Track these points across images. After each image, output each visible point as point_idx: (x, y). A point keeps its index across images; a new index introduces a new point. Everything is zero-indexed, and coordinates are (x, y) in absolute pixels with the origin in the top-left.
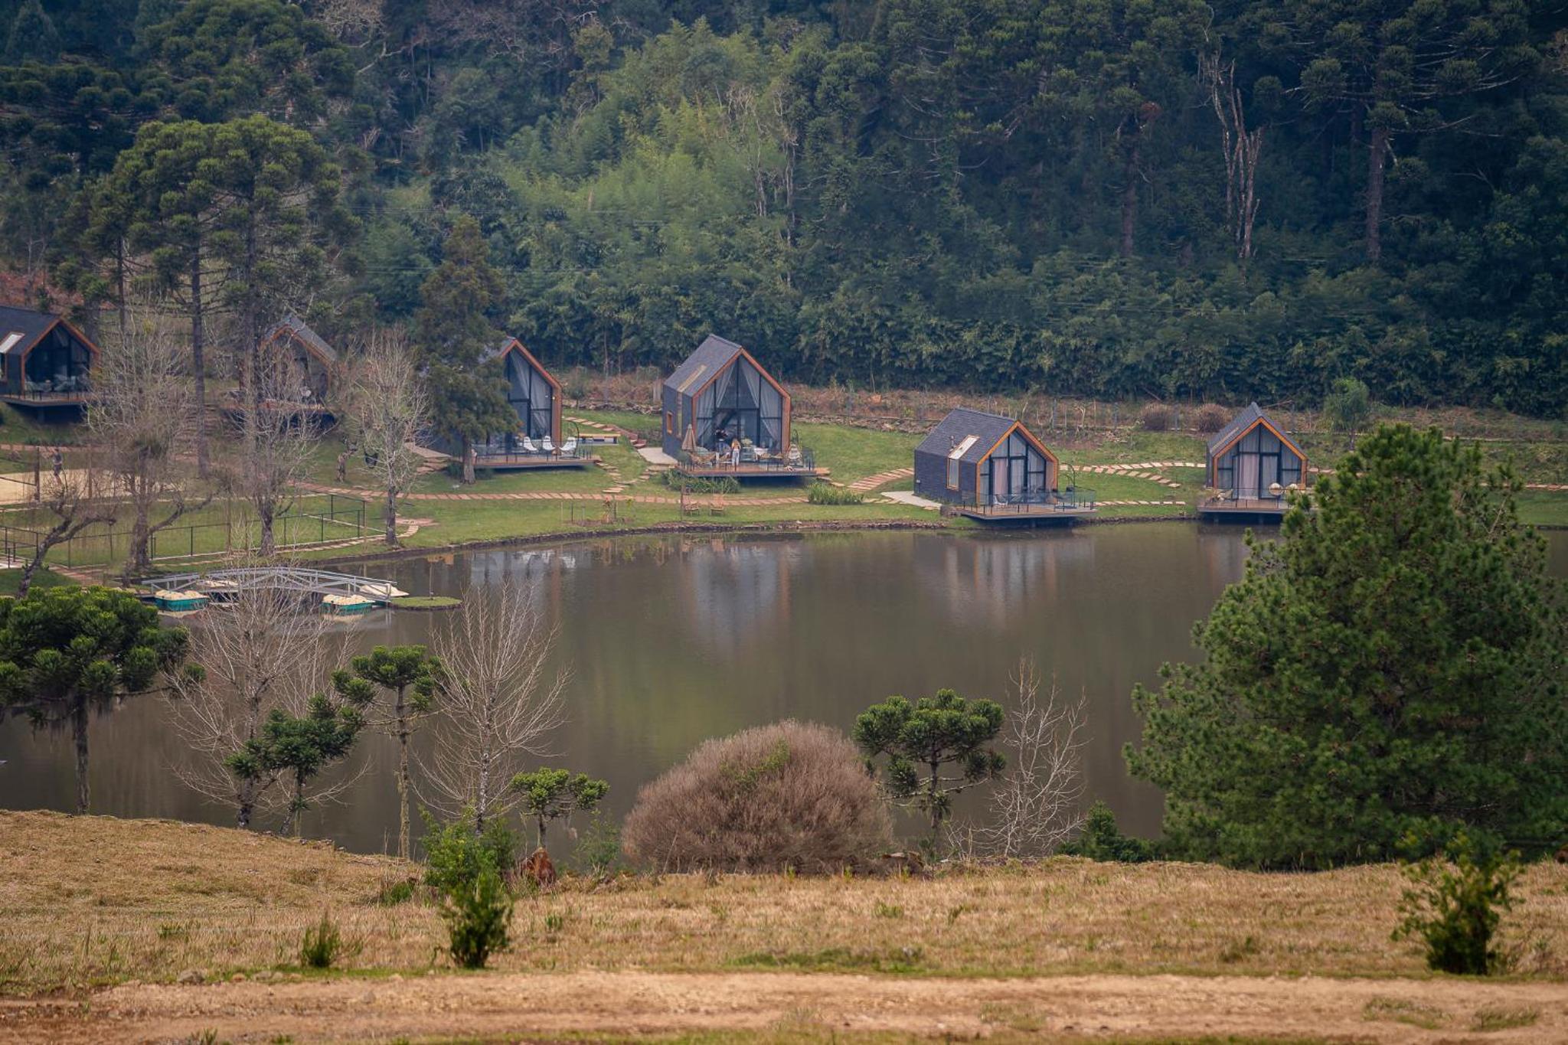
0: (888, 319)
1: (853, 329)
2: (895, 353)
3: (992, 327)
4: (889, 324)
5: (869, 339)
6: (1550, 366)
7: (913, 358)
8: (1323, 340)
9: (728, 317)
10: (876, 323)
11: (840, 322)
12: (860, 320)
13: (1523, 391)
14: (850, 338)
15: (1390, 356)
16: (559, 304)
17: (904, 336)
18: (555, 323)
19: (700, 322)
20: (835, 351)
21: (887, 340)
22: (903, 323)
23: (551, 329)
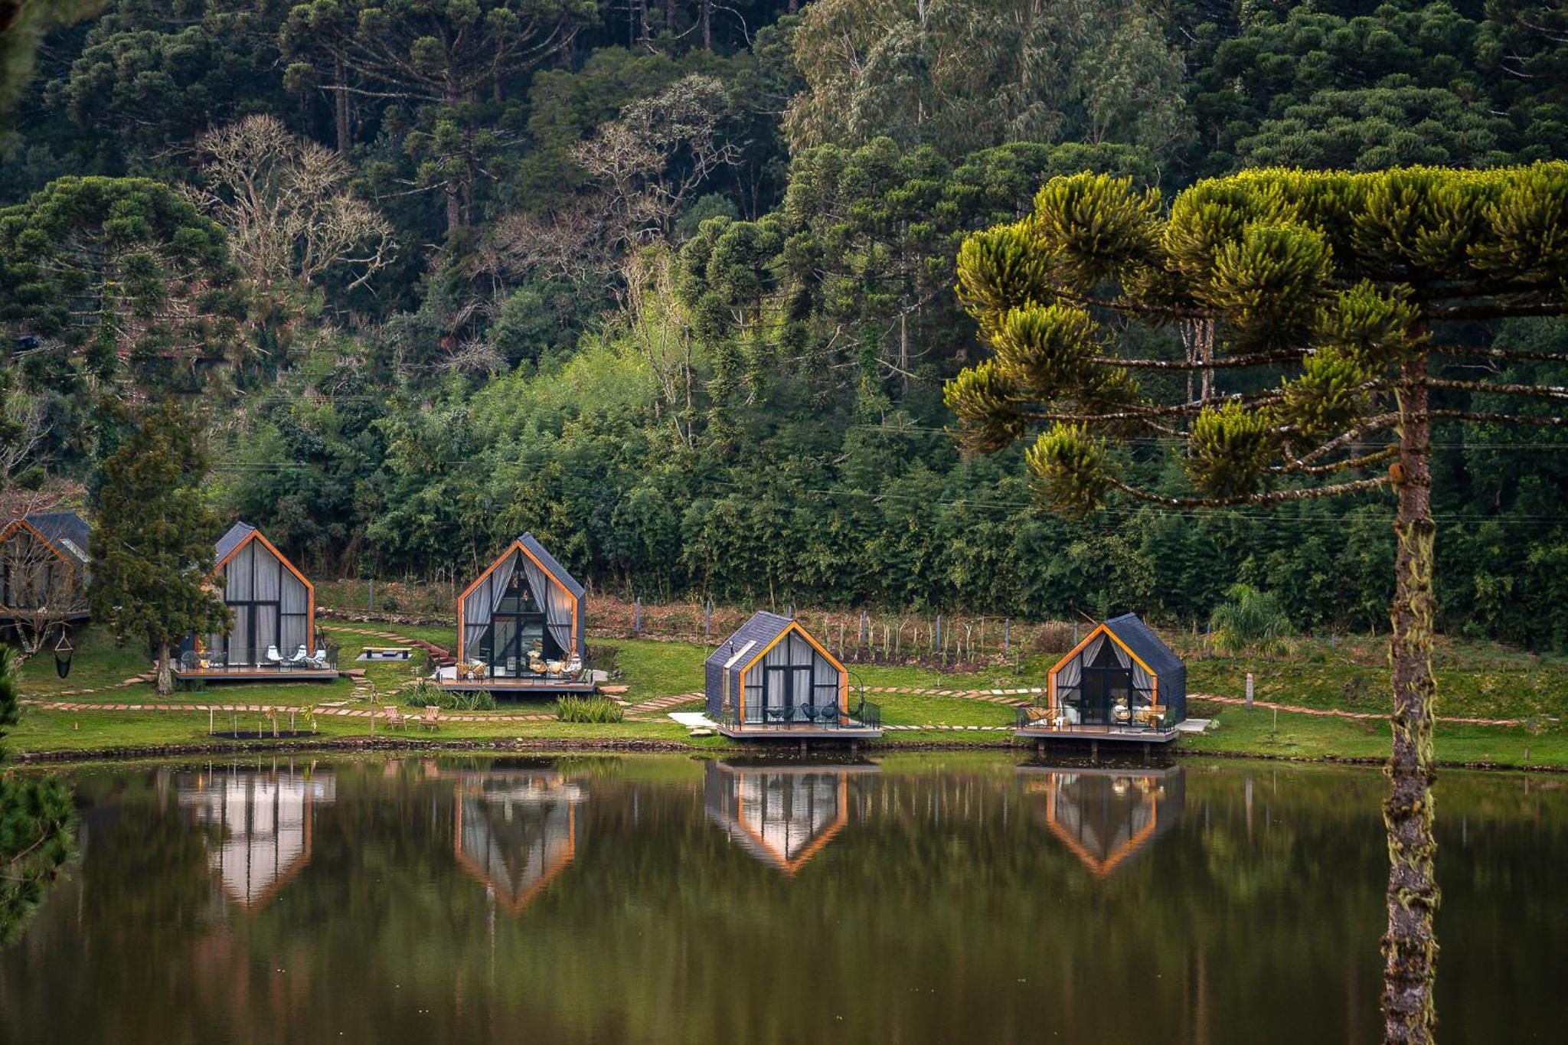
0: (784, 527)
1: (745, 539)
2: (794, 568)
3: (899, 536)
4: (785, 533)
5: (763, 550)
6: (1539, 587)
7: (811, 571)
8: (1276, 554)
9: (601, 524)
10: (769, 531)
11: (729, 531)
12: (750, 528)
13: (1507, 616)
14: (742, 549)
15: (1350, 570)
16: (423, 512)
17: (801, 546)
18: (418, 533)
19: (573, 531)
20: (725, 565)
21: (781, 551)
22: (798, 531)
23: (414, 540)
